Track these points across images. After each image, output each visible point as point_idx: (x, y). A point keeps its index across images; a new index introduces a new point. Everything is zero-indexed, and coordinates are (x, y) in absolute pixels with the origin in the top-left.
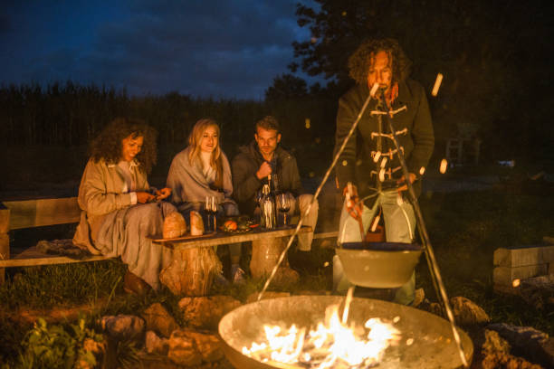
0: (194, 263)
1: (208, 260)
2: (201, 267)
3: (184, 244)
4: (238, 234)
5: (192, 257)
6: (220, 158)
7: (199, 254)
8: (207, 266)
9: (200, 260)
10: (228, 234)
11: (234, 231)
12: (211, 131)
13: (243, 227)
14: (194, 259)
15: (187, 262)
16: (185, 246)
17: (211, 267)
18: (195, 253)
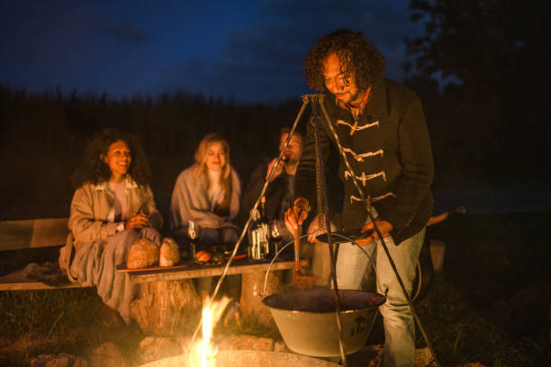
0: (162, 298)
1: (180, 295)
2: (171, 303)
3: (144, 276)
4: (209, 267)
5: (159, 291)
6: (230, 176)
7: (168, 288)
8: (178, 302)
9: (169, 294)
10: (199, 266)
11: (204, 263)
12: (216, 148)
13: (216, 259)
14: (162, 292)
15: (154, 295)
16: (144, 279)
17: (183, 303)
18: (163, 286)
